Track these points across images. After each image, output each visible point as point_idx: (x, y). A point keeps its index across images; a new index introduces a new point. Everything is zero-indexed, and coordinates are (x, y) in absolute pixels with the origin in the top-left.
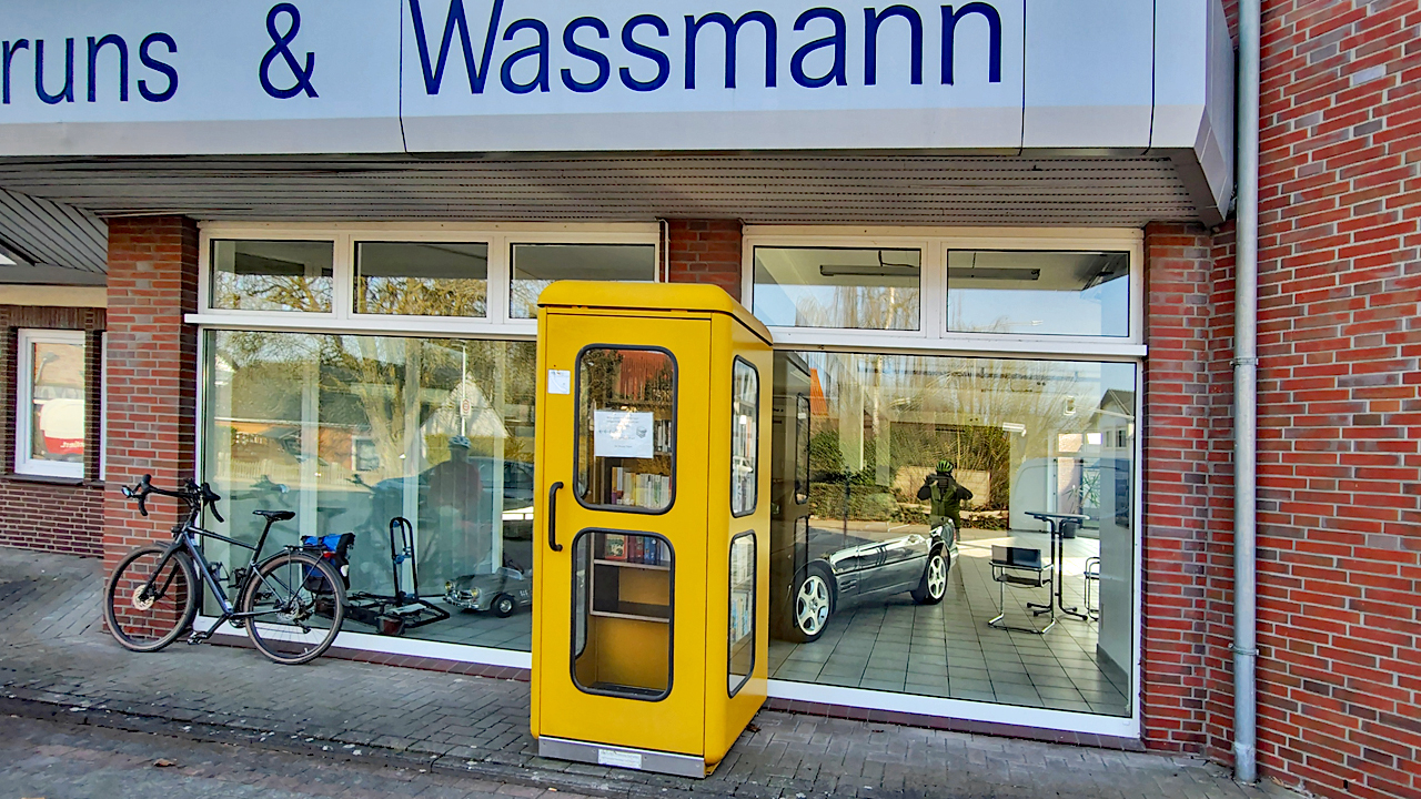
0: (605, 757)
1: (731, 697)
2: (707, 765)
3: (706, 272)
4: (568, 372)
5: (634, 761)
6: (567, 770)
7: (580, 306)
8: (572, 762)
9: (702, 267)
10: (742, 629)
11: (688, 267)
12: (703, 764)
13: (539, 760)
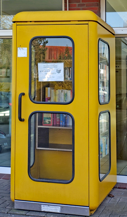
0: (44, 208)
1: (100, 181)
2: (91, 210)
3: (85, 7)
4: (26, 48)
5: (58, 209)
6: (27, 214)
7: (31, 22)
8: (29, 211)
9: (83, 5)
10: (105, 152)
11: (77, 6)
12: (89, 210)
13: (15, 211)
